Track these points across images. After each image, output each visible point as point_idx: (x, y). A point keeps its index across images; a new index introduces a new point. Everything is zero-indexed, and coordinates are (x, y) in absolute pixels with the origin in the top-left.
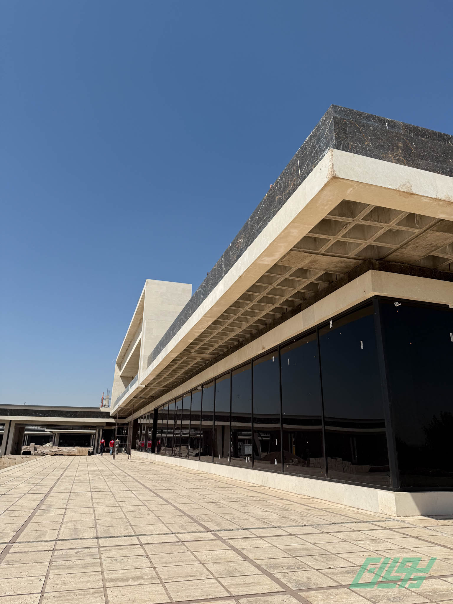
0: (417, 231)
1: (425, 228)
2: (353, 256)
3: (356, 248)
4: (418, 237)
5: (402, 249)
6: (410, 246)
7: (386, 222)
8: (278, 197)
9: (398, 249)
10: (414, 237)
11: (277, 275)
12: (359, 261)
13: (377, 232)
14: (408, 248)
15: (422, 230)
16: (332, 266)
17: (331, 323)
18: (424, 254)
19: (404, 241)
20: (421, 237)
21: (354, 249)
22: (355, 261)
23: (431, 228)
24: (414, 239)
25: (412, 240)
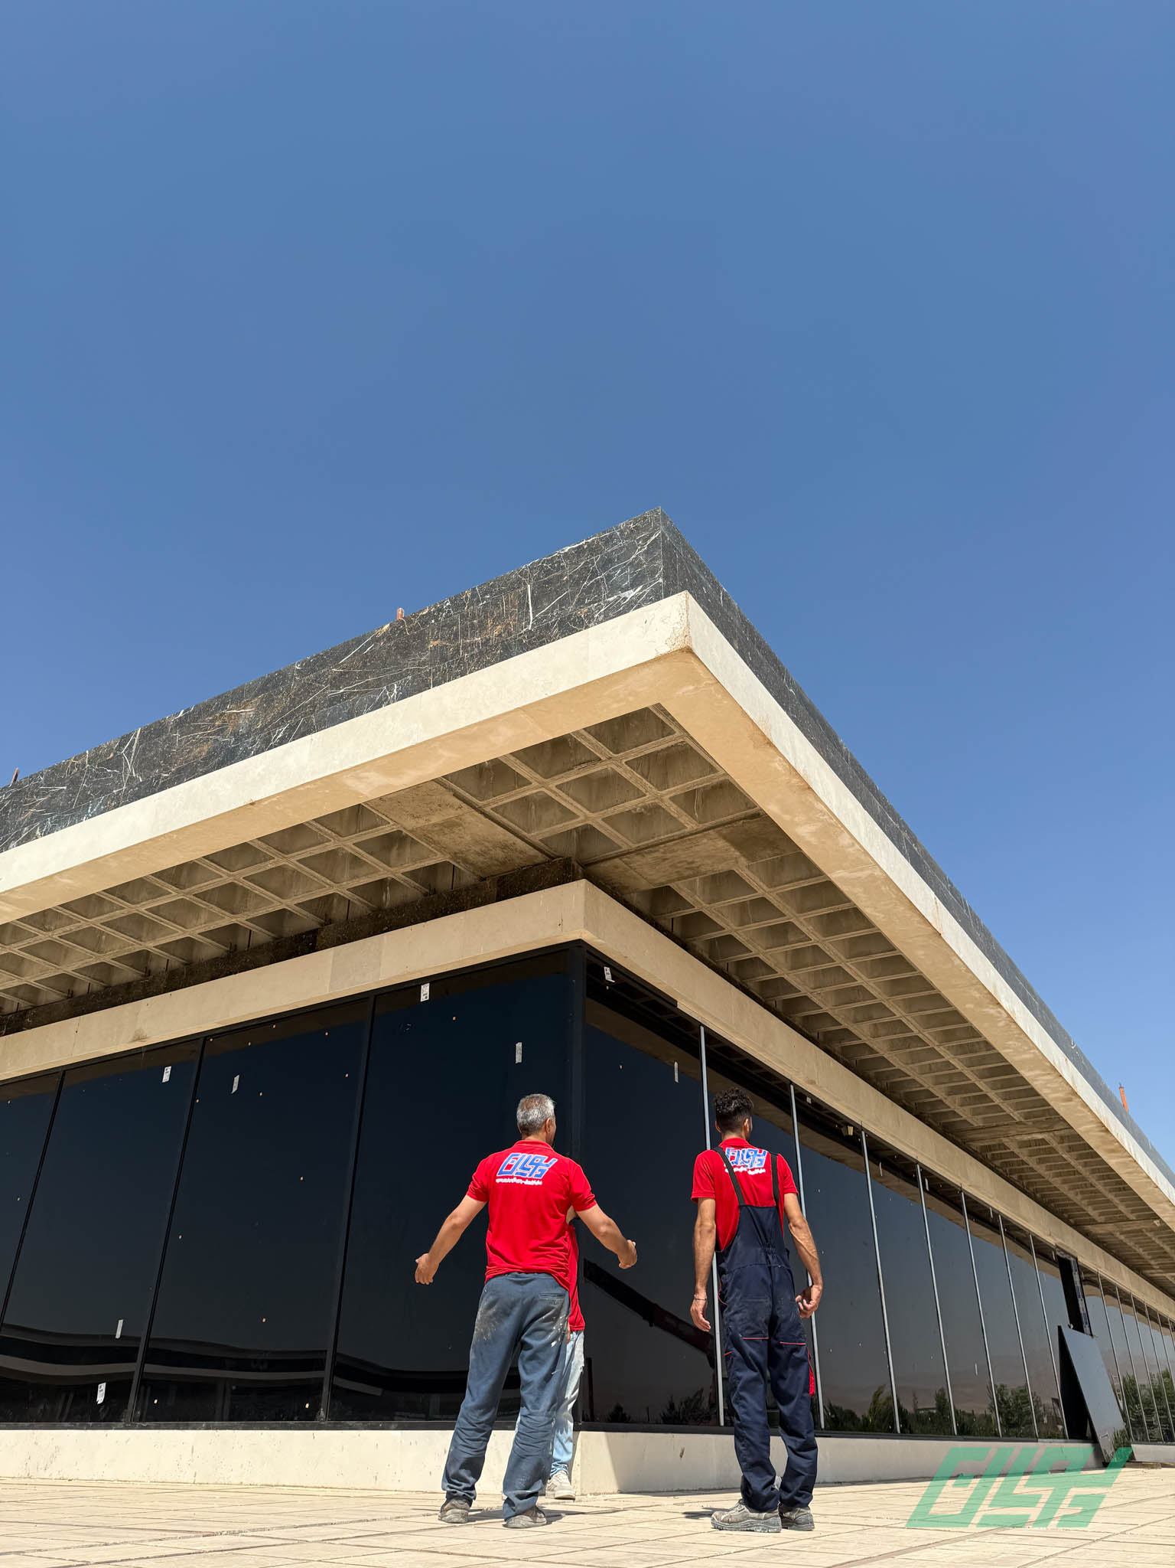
0: (691, 825)
1: (708, 825)
2: (537, 841)
3: (557, 824)
4: (685, 839)
5: (637, 854)
6: (655, 855)
7: (656, 787)
8: (436, 643)
9: (628, 853)
10: (675, 838)
11: (330, 832)
12: (540, 854)
13: (625, 801)
14: (649, 858)
15: (701, 827)
16: (478, 849)
17: (425, 990)
18: (663, 880)
19: (653, 838)
20: (689, 839)
21: (551, 825)
22: (533, 852)
23: (719, 829)
24: (674, 840)
25: (671, 841)
